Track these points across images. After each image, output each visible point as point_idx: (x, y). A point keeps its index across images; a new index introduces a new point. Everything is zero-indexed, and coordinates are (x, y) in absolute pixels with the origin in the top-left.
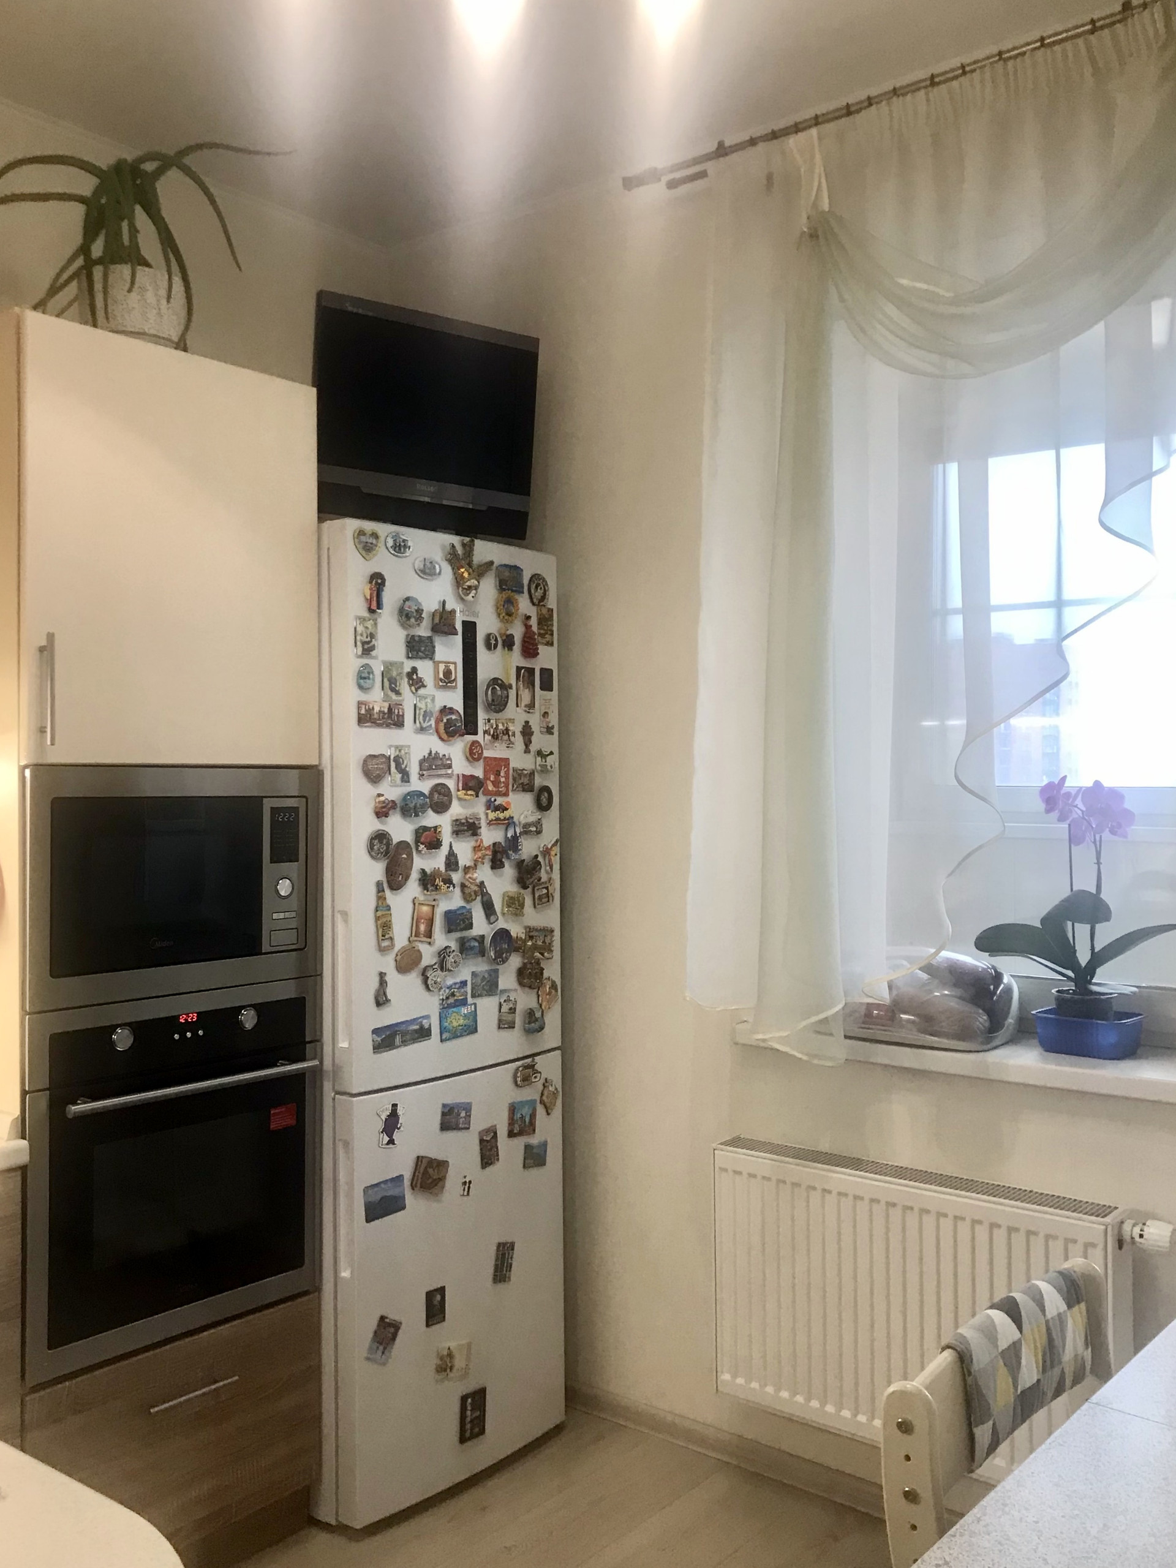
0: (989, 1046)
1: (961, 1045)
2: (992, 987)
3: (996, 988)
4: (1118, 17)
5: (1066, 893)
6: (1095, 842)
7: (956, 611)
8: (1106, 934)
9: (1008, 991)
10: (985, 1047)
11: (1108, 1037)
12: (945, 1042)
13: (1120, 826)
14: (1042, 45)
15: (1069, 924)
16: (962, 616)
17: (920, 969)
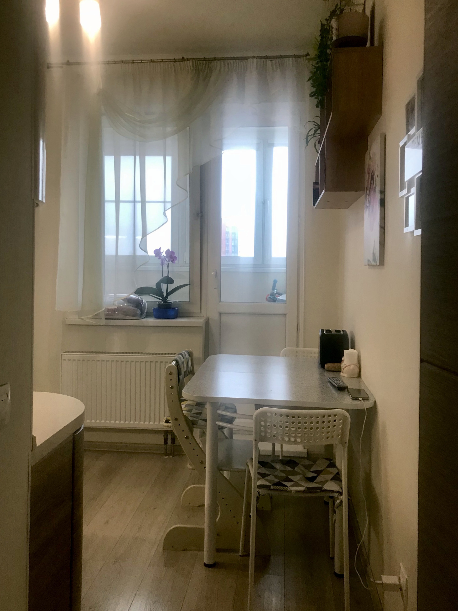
0: (142, 318)
1: (135, 318)
2: (141, 303)
3: (142, 304)
4: (181, 60)
5: (162, 278)
6: (167, 265)
7: (138, 202)
8: (172, 287)
9: (145, 304)
10: (140, 318)
11: (172, 313)
12: (131, 318)
13: (174, 260)
14: (152, 62)
15: (162, 284)
16: (140, 203)
17: (122, 300)
